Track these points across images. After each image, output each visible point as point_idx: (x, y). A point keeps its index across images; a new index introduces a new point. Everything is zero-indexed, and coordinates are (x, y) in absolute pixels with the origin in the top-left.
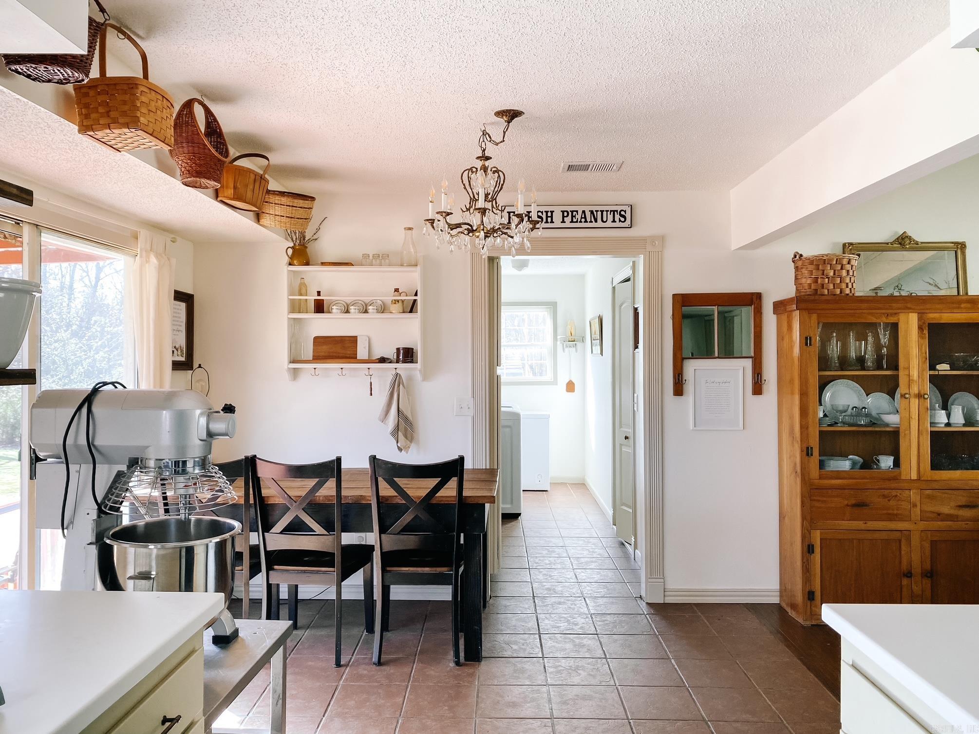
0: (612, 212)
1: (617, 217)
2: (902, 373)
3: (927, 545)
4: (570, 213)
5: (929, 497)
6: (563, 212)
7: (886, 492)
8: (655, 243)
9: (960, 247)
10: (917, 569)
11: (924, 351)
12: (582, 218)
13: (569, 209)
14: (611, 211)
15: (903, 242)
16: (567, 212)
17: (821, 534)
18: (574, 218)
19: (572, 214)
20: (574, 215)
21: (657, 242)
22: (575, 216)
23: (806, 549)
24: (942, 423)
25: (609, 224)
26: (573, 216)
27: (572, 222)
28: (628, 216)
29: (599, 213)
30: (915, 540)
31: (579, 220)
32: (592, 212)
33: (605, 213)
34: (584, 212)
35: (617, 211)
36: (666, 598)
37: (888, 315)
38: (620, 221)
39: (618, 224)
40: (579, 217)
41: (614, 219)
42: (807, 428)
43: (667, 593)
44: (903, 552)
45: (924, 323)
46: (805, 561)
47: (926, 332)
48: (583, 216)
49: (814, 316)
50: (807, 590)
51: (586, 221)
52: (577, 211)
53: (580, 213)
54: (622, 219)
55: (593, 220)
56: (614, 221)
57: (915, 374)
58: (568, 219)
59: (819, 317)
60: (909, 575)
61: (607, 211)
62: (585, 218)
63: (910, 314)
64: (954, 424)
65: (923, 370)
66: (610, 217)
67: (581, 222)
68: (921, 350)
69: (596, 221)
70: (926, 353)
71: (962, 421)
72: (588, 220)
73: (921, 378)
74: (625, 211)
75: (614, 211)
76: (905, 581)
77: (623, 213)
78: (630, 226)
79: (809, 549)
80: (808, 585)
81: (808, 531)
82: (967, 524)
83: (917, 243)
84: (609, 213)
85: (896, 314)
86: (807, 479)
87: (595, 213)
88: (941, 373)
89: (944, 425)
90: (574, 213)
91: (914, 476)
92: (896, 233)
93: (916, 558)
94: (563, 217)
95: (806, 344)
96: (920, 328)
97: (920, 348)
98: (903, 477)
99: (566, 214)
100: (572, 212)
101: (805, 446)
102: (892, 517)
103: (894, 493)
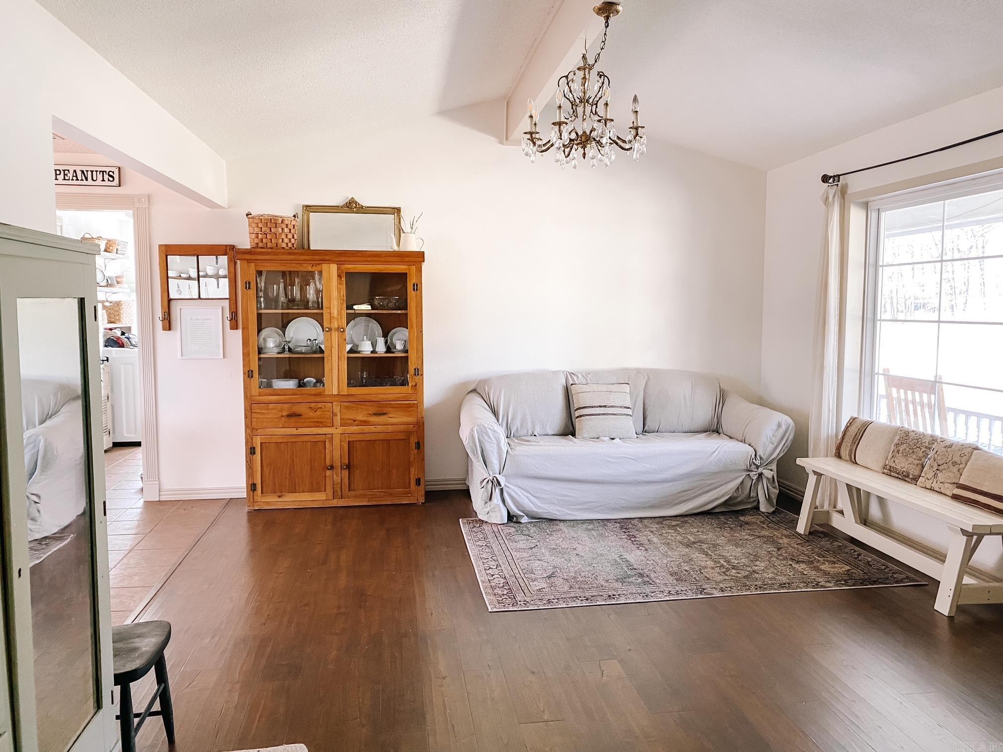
0: (101, 173)
1: (106, 177)
2: (325, 311)
3: (346, 446)
4: (62, 172)
5: (347, 408)
6: (56, 170)
7: (313, 405)
8: (142, 201)
9: (398, 210)
10: (337, 464)
11: (342, 294)
12: (73, 176)
13: (61, 168)
14: (100, 171)
15: (352, 206)
16: (59, 170)
17: (261, 438)
18: (66, 176)
19: (64, 173)
20: (66, 173)
21: (143, 200)
22: (67, 175)
23: (249, 451)
24: (368, 351)
25: (99, 182)
26: (65, 175)
27: (65, 179)
28: (116, 176)
29: (90, 173)
30: (336, 441)
31: (71, 178)
32: (83, 172)
33: (94, 173)
34: (75, 171)
35: (106, 172)
36: (161, 497)
37: (313, 265)
38: (109, 180)
39: (107, 183)
40: (70, 175)
41: (103, 179)
42: (249, 355)
43: (161, 493)
44: (327, 451)
45: (342, 272)
46: (248, 460)
47: (344, 279)
48: (74, 175)
49: (253, 265)
50: (250, 483)
51: (77, 180)
52: (68, 171)
53: (72, 172)
54: (111, 179)
55: (84, 178)
56: (103, 180)
57: (335, 312)
58: (61, 177)
59: (256, 265)
60: (332, 467)
61: (97, 171)
62: (76, 176)
63: (331, 265)
64: (379, 352)
65: (341, 309)
66: (100, 177)
67: (72, 180)
68: (340, 293)
69: (87, 179)
70: (344, 296)
71: (384, 350)
72: (80, 178)
73: (340, 315)
74: (113, 172)
75: (103, 172)
76: (328, 473)
77: (111, 173)
78: (118, 185)
79: (251, 451)
80: (250, 479)
81: (250, 436)
82: (376, 428)
83: (362, 207)
84: (98, 173)
85: (319, 264)
86: (248, 395)
87: (86, 173)
88: (357, 312)
89: (370, 353)
90: (66, 172)
91: (335, 392)
92: (347, 198)
93: (337, 454)
94: (56, 175)
95: (246, 288)
96: (339, 276)
97: (339, 291)
98: (327, 393)
99: (58, 172)
100: (64, 171)
101: (247, 369)
102: (318, 424)
103: (319, 405)
